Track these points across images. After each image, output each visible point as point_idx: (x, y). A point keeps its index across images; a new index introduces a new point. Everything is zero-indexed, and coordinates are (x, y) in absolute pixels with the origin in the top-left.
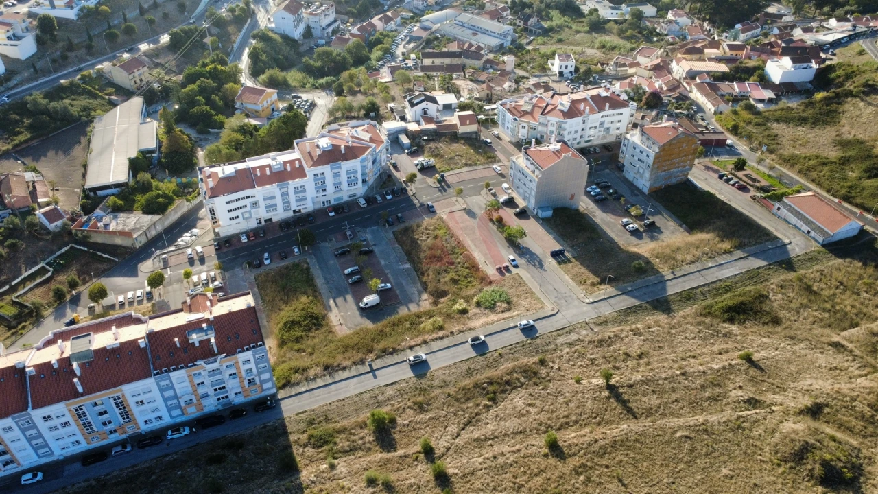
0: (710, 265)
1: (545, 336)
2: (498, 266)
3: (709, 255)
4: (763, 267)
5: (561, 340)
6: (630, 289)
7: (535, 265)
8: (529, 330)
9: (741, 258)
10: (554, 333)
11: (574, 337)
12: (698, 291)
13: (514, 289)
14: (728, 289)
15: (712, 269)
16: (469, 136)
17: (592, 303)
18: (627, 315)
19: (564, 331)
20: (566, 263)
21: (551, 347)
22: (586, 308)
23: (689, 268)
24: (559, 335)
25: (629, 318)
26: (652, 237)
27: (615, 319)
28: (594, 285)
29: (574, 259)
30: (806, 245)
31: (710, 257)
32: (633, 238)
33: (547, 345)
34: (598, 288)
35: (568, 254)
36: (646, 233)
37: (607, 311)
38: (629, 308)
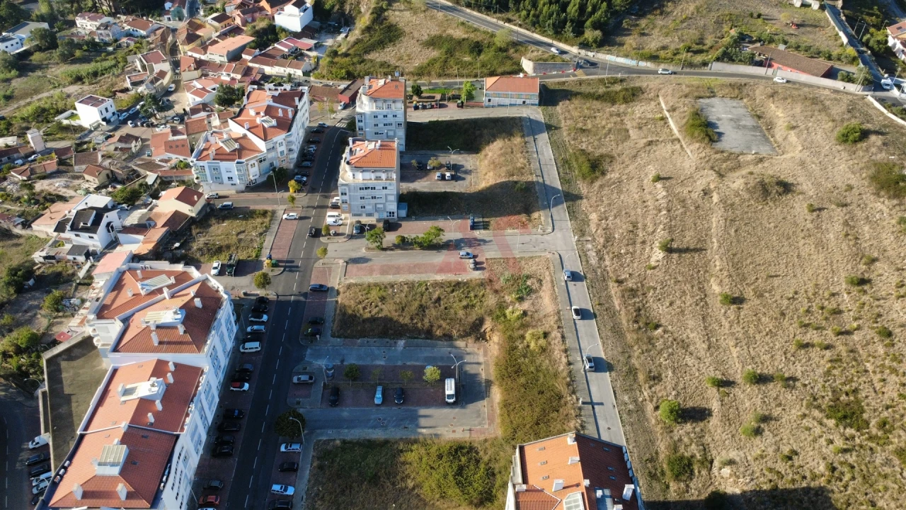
0: (535, 156)
1: (585, 270)
2: (471, 268)
3: (525, 152)
4: (549, 136)
5: (593, 262)
7: (479, 245)
9: (534, 140)
10: (584, 263)
11: (592, 254)
12: (561, 174)
13: (510, 268)
14: (566, 162)
15: (540, 157)
16: (204, 213)
17: (554, 228)
18: (577, 217)
19: (583, 256)
20: (488, 225)
21: (599, 271)
22: (558, 234)
23: (534, 165)
24: (587, 261)
25: (580, 217)
26: (465, 172)
27: (579, 225)
28: (530, 220)
29: (485, 218)
30: (534, 111)
31: (527, 152)
32: (460, 182)
33: (596, 272)
34: (536, 219)
35: (476, 219)
36: (458, 173)
37: (568, 225)
38: (569, 212)
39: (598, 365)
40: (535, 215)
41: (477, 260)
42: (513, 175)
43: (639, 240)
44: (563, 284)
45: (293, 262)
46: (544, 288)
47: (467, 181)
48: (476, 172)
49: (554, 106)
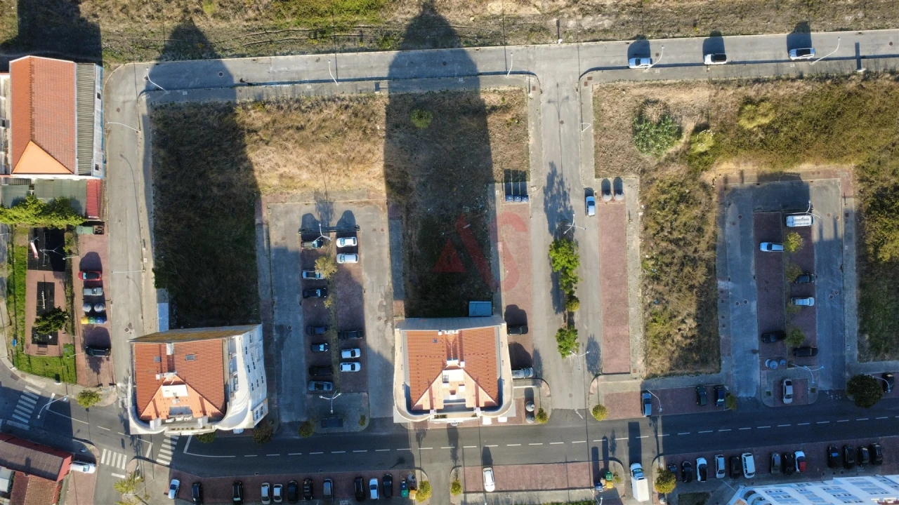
0: (309, 87)
1: (624, 37)
2: (619, 198)
3: (296, 105)
4: (232, 56)
5: (607, 23)
6: (461, 80)
7: (561, 183)
8: (640, 52)
9: (250, 85)
10: (611, 37)
11: (588, 22)
13: (619, 143)
15: (313, 78)
17: (529, 73)
19: (595, 36)
20: (515, 172)
21: (625, 17)
22: (541, 67)
23: (347, 91)
24: (605, 31)
25: (496, 28)
26: (327, 213)
27: (516, 32)
28: (506, 108)
29: (495, 178)
30: (124, 78)
31: (298, 101)
32: (358, 221)
33: (627, 22)
34: (503, 99)
35: (499, 192)
36: (331, 226)
37: (518, 51)
38: (484, 45)
39: (800, 44)
40: (490, 95)
41: (597, 189)
42: (374, 130)
44: (658, 71)
45: (595, 450)
46: (662, 98)
47: (354, 209)
48: (326, 194)
49: (102, 33)
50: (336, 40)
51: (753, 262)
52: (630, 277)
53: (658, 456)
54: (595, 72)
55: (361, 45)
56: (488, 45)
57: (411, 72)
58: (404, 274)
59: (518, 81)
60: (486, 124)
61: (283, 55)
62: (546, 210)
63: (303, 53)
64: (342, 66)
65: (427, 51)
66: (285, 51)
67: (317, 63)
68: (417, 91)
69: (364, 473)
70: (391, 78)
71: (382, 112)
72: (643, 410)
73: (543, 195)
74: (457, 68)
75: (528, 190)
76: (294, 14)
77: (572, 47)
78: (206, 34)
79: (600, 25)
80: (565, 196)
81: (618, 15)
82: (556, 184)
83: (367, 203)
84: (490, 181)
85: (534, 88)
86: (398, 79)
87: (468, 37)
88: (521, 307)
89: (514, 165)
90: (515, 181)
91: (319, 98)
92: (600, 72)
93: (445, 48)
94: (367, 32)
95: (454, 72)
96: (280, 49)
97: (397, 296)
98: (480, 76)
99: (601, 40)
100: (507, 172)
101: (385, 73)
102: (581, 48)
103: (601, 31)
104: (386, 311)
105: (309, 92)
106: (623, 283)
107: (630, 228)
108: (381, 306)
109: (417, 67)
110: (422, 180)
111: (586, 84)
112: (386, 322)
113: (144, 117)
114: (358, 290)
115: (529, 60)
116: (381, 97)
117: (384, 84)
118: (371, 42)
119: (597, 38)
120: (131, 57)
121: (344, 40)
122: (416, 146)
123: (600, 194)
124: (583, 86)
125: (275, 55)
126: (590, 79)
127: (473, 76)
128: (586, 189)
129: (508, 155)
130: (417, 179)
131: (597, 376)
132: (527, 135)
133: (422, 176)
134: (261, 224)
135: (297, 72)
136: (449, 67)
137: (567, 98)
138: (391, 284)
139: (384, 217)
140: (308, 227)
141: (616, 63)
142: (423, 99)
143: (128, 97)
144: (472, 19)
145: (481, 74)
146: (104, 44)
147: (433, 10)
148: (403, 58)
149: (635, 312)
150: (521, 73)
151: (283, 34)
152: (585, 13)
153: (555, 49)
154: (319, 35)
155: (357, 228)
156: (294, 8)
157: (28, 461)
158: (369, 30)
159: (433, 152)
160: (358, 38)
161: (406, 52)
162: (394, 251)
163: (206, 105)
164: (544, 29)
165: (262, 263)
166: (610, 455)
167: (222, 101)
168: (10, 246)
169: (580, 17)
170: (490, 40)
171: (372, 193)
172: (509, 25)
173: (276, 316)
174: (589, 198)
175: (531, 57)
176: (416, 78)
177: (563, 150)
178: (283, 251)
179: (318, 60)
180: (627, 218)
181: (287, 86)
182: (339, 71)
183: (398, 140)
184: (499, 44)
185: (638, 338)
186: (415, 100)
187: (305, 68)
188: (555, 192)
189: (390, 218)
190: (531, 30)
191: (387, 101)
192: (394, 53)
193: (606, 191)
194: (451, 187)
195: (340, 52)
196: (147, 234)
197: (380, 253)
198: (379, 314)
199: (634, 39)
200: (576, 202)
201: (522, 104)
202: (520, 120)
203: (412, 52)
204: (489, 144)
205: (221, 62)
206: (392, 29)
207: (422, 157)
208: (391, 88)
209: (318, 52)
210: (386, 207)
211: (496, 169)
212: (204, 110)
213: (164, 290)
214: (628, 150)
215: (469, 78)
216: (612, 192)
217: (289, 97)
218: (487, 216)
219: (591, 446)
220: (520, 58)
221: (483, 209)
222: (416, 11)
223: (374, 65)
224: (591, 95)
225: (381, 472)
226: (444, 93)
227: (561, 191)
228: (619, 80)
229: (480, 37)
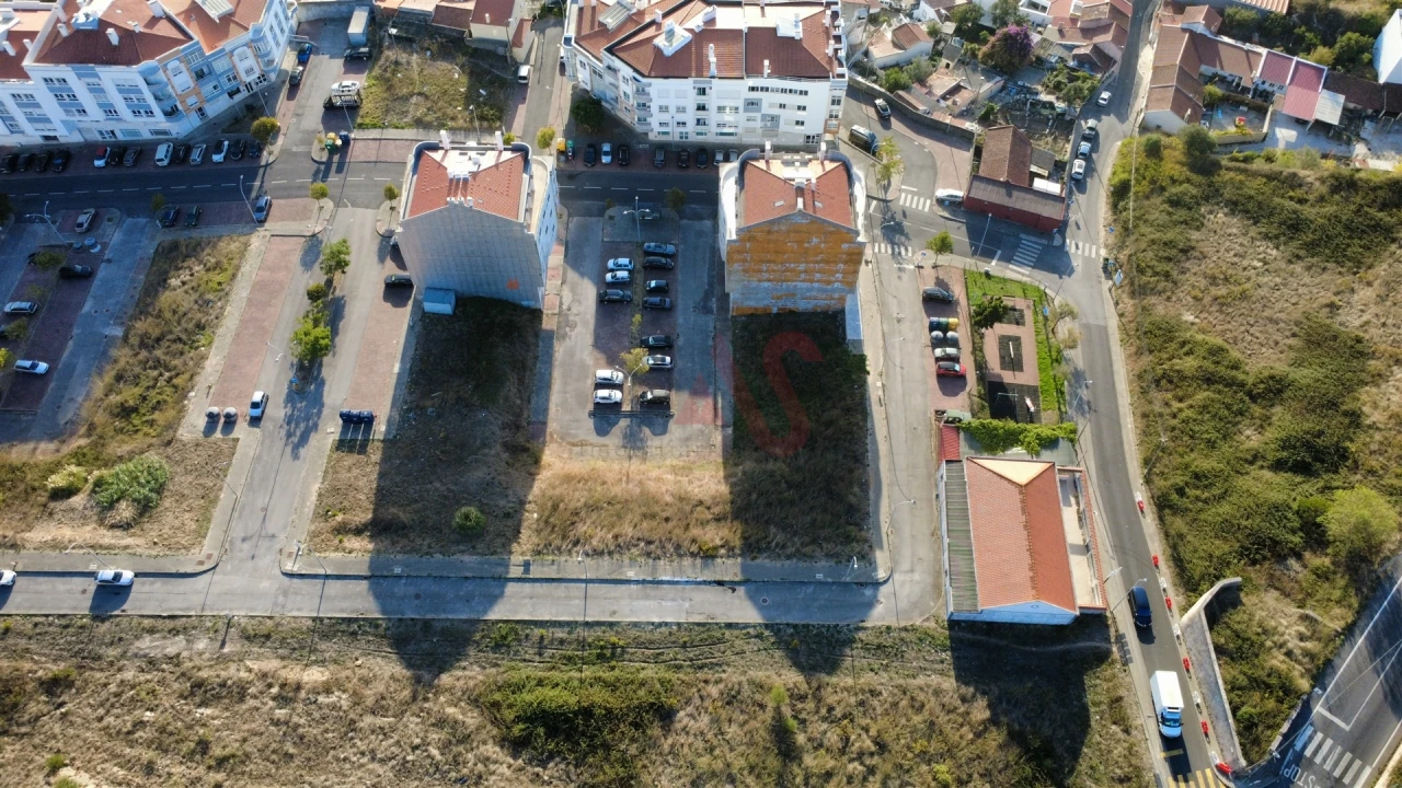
0: (631, 574)
1: (125, 621)
2: (215, 410)
3: (652, 548)
4: (746, 626)
5: (146, 644)
6: (398, 570)
7: (291, 434)
8: (112, 593)
9: (720, 583)
10: (148, 622)
11: (175, 646)
12: (538, 632)
13: (190, 478)
14: (608, 654)
15: (624, 587)
17: (292, 575)
18: (325, 636)
19: (170, 624)
20: (351, 450)
21: (112, 652)
22: (269, 584)
23: (576, 564)
24: (151, 631)
25: (323, 646)
26: (632, 435)
27: (293, 637)
28: (342, 530)
29: (380, 445)
30: (914, 605)
31: (648, 554)
32: (590, 423)
33: (112, 644)
34: (341, 541)
35: (380, 428)
36: (628, 420)
37: (299, 610)
38: (350, 621)
40: (360, 550)
41: (242, 423)
43: (162, 762)
44: (92, 567)
45: (340, 170)
47: (594, 438)
48: (630, 458)
49: (952, 673)
50: (582, 644)
51: (66, 354)
52: (233, 327)
53: (267, 165)
54: (189, 571)
55: (544, 631)
56: (343, 619)
57: (470, 588)
58: (536, 358)
59: (311, 565)
60: (375, 511)
61: (666, 624)
62: (322, 405)
63: (635, 625)
64: (577, 601)
65: (443, 616)
66: (663, 629)
67: (616, 608)
68: (466, 558)
69: (617, 170)
70: (503, 580)
71: (525, 534)
72: (269, 205)
73: (321, 423)
74: (400, 589)
75: (339, 429)
76: (642, 684)
77: (212, 610)
78: (787, 662)
79: (158, 640)
80: (289, 420)
81: (123, 655)
82: (298, 434)
83: (574, 445)
84: (389, 443)
85: (290, 554)
86: (493, 578)
87: (373, 635)
88: (389, 304)
89: (350, 459)
90: (354, 440)
91: (616, 556)
92: (182, 571)
93: (412, 619)
94: (530, 653)
95: (405, 584)
96: (670, 633)
97: (550, 335)
98: (369, 574)
99: (164, 618)
100: (363, 449)
101: (511, 588)
102: (199, 608)
103: (158, 631)
104: (568, 321)
105: (631, 566)
106: (244, 323)
107: (212, 380)
108: (573, 326)
109: (461, 593)
110: (487, 451)
111: (209, 556)
112: (569, 309)
113: (881, 548)
114: (599, 344)
115: (285, 594)
116: (523, 554)
117: (515, 572)
118: (527, 636)
119: (167, 621)
120: (904, 634)
121: (570, 643)
122: (485, 490)
123: (240, 420)
124: (216, 554)
125: (679, 624)
126: (201, 563)
127: (377, 577)
128: (258, 426)
129: (356, 472)
130: (493, 452)
131: (314, 236)
132: (320, 495)
133: (485, 455)
134: (724, 426)
135: (647, 597)
136: (412, 590)
137: (244, 540)
138: (556, 349)
139: (553, 426)
140: (660, 421)
141: (152, 583)
142: (462, 547)
143: (907, 577)
144: (359, 662)
145: (365, 578)
146: (946, 656)
147: (418, 680)
148: (481, 608)
149: (241, 292)
150: (302, 576)
151: (664, 657)
152: (175, 660)
153: (237, 609)
154: (608, 653)
155: (592, 414)
156: (642, 693)
157: (1010, 195)
158: (527, 657)
159: (463, 480)
160: (546, 642)
161: (473, 616)
162: (546, 386)
163: (789, 557)
164: (248, 638)
165: (725, 381)
166: (323, 167)
167: (763, 561)
168: (1063, 409)
169: (185, 654)
170: (338, 627)
171: (566, 456)
172: (303, 648)
173: (711, 325)
174: (257, 412)
175: (281, 599)
176: (466, 578)
177: (273, 475)
178: (697, 392)
179: (614, 613)
180: (212, 391)
181: (664, 578)
182: (583, 594)
183: (510, 498)
184: (326, 621)
185: (248, 267)
186: (474, 547)
187: (635, 603)
188: (302, 425)
189: (545, 423)
190: (268, 637)
191: (515, 547)
192: (492, 616)
193: (230, 421)
194: (446, 438)
195: (576, 622)
196: (877, 413)
197: (565, 384)
198: (577, 319)
199: (111, 616)
200: (277, 411)
201: (314, 535)
202: (324, 514)
203: (464, 617)
204: (379, 486)
205: (764, 617)
206: (491, 655)
207: (478, 474)
208: (507, 566)
209: (611, 625)
210: (548, 438)
211: (375, 455)
212: (790, 550)
213: (855, 352)
214: (179, 470)
215: (385, 573)
216: (222, 420)
217: (662, 562)
218: (406, 403)
219: (342, 175)
220: (299, 598)
221: (409, 410)
222: (446, 679)
223: (527, 601)
224: (206, 542)
225: (597, 169)
226: (427, 554)
227: (293, 425)
228: (156, 557)
229: (354, 634)
